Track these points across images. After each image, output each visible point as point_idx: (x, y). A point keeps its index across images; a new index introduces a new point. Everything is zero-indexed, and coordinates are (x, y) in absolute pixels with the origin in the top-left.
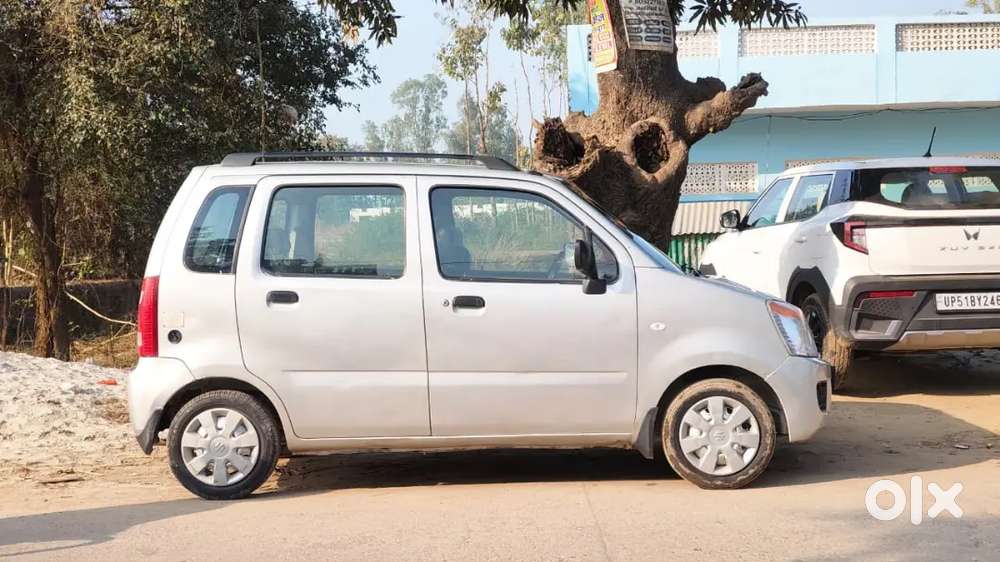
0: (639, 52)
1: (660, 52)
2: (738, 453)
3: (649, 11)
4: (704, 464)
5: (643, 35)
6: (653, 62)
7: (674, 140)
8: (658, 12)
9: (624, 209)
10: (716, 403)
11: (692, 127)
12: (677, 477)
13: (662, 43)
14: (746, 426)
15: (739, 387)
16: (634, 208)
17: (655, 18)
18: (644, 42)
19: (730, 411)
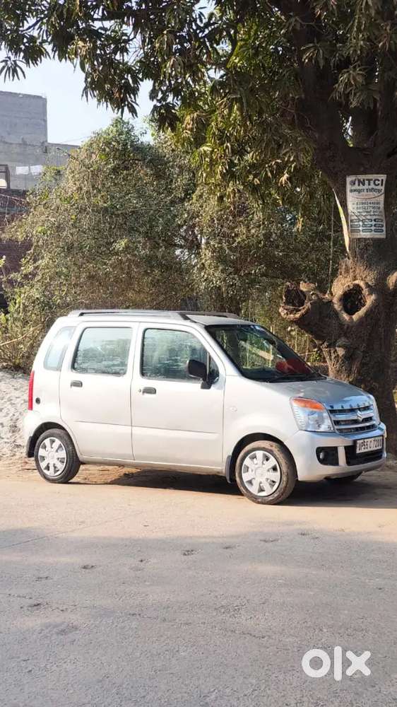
0: (359, 239)
1: (372, 239)
2: (270, 484)
3: (365, 214)
4: (254, 490)
5: (361, 228)
6: (367, 246)
7: (368, 295)
8: (372, 213)
9: (339, 337)
10: (260, 454)
11: (391, 284)
12: (242, 495)
13: (373, 232)
14: (274, 469)
15: (271, 446)
16: (345, 335)
17: (369, 217)
18: (361, 233)
19: (267, 460)
